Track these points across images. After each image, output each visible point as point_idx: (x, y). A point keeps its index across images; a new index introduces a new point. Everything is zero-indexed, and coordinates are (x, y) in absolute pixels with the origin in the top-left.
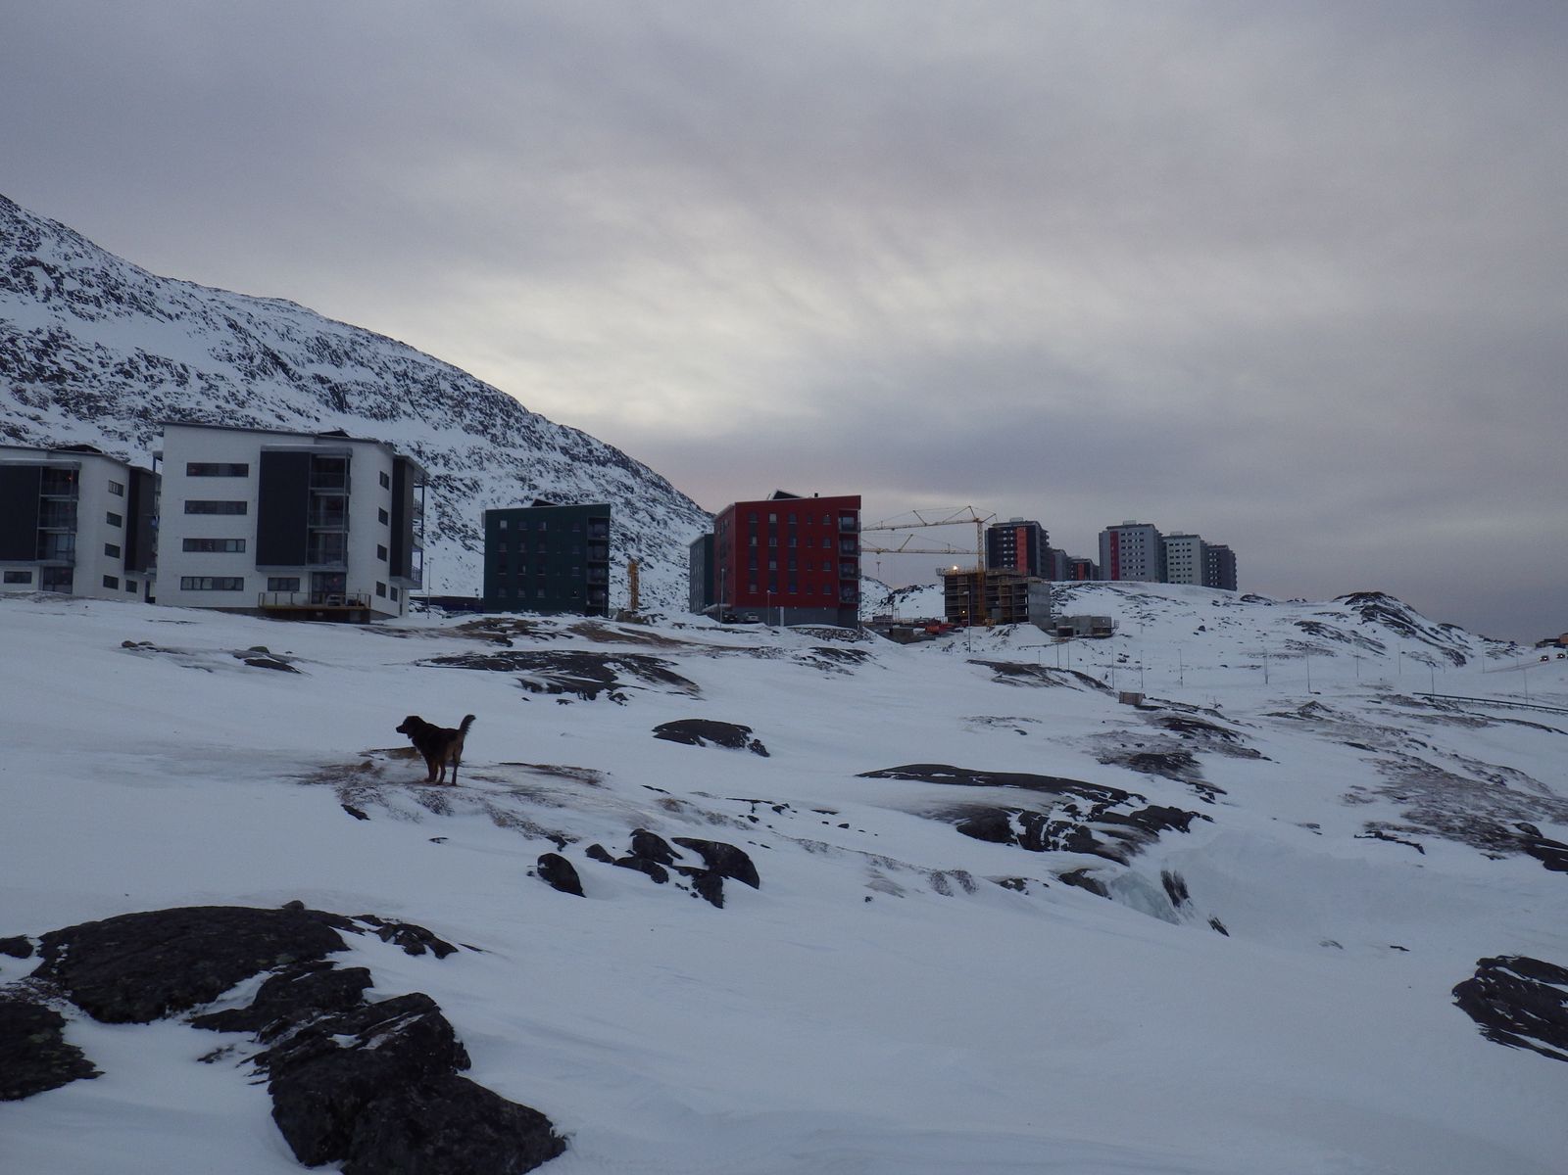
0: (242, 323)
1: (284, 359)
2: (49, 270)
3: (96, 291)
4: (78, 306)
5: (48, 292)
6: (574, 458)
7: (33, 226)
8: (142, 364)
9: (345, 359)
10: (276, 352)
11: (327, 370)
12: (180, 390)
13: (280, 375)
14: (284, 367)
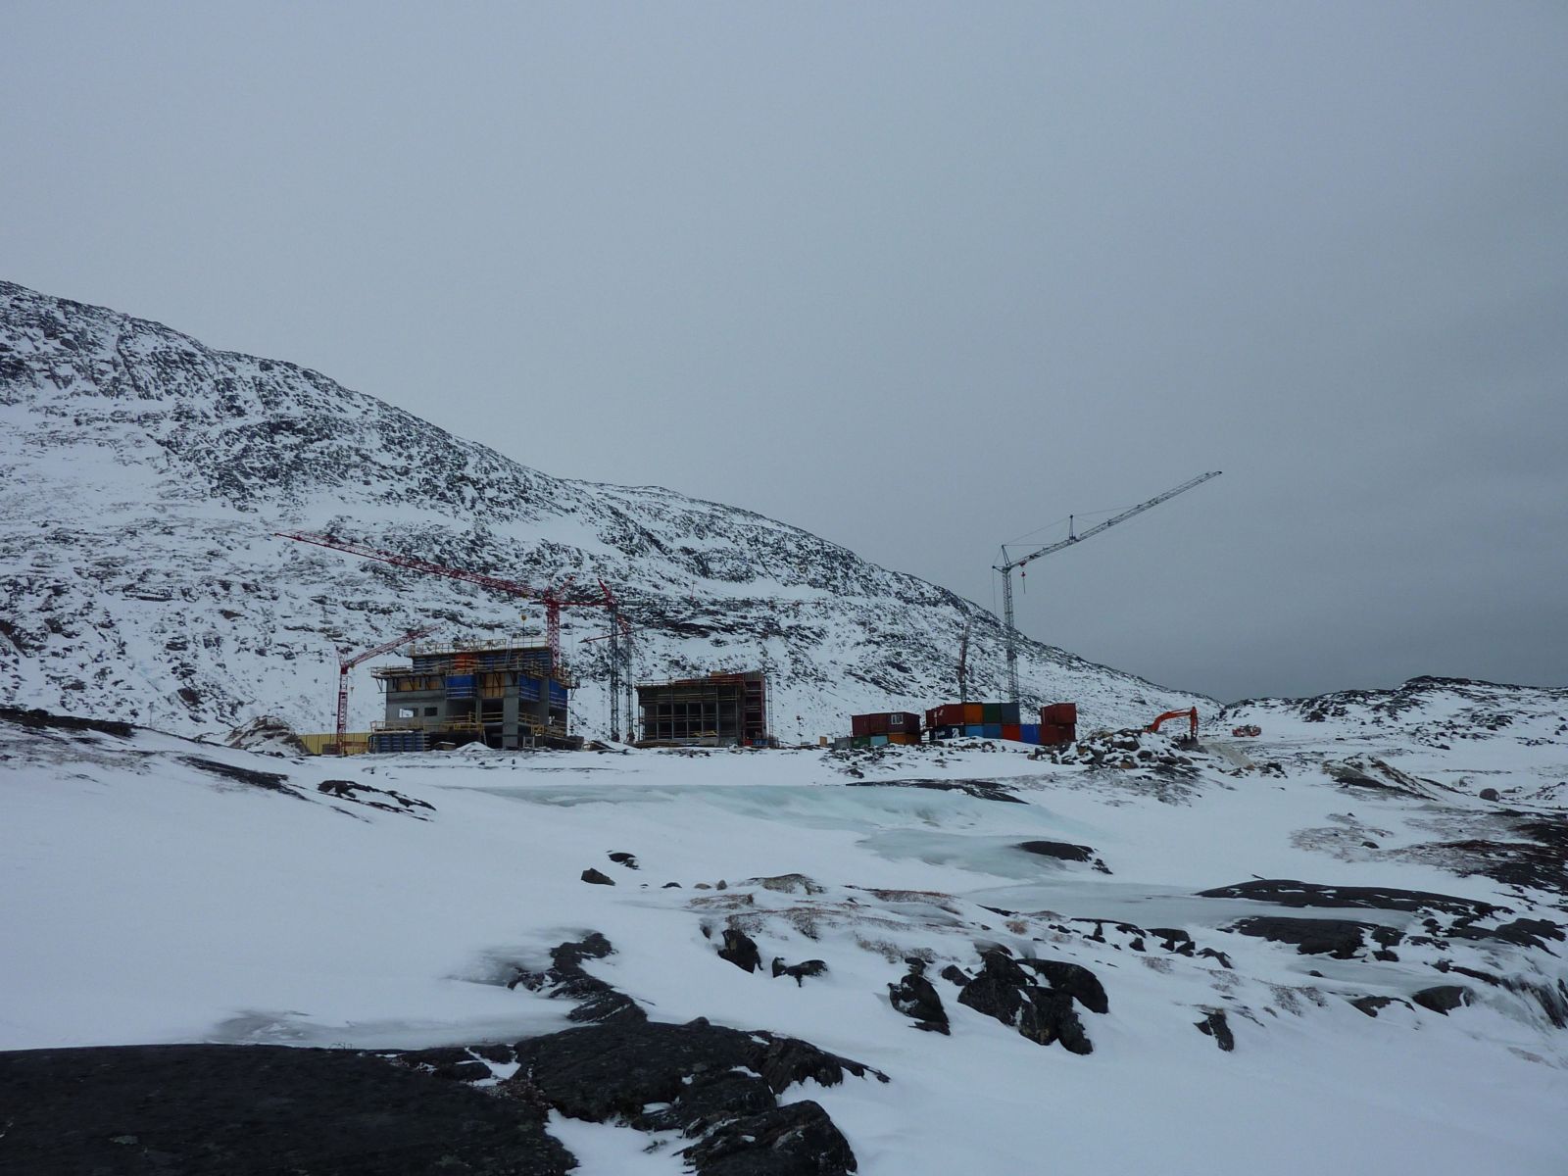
0: (622, 509)
1: (657, 536)
2: (474, 483)
3: (510, 496)
4: (496, 509)
5: (473, 502)
7: (461, 449)
8: (547, 553)
9: (706, 531)
10: (650, 532)
11: (692, 542)
12: (577, 570)
13: (654, 550)
14: (657, 544)
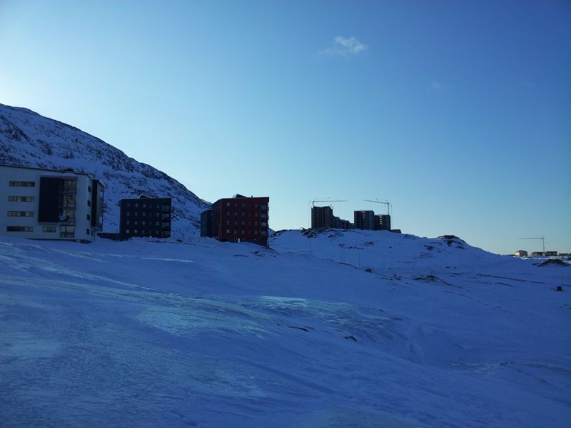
0: (7, 117)
1: (25, 132)
6: (146, 176)
9: (51, 133)
10: (21, 130)
11: (44, 137)
13: (23, 139)
14: (25, 136)
